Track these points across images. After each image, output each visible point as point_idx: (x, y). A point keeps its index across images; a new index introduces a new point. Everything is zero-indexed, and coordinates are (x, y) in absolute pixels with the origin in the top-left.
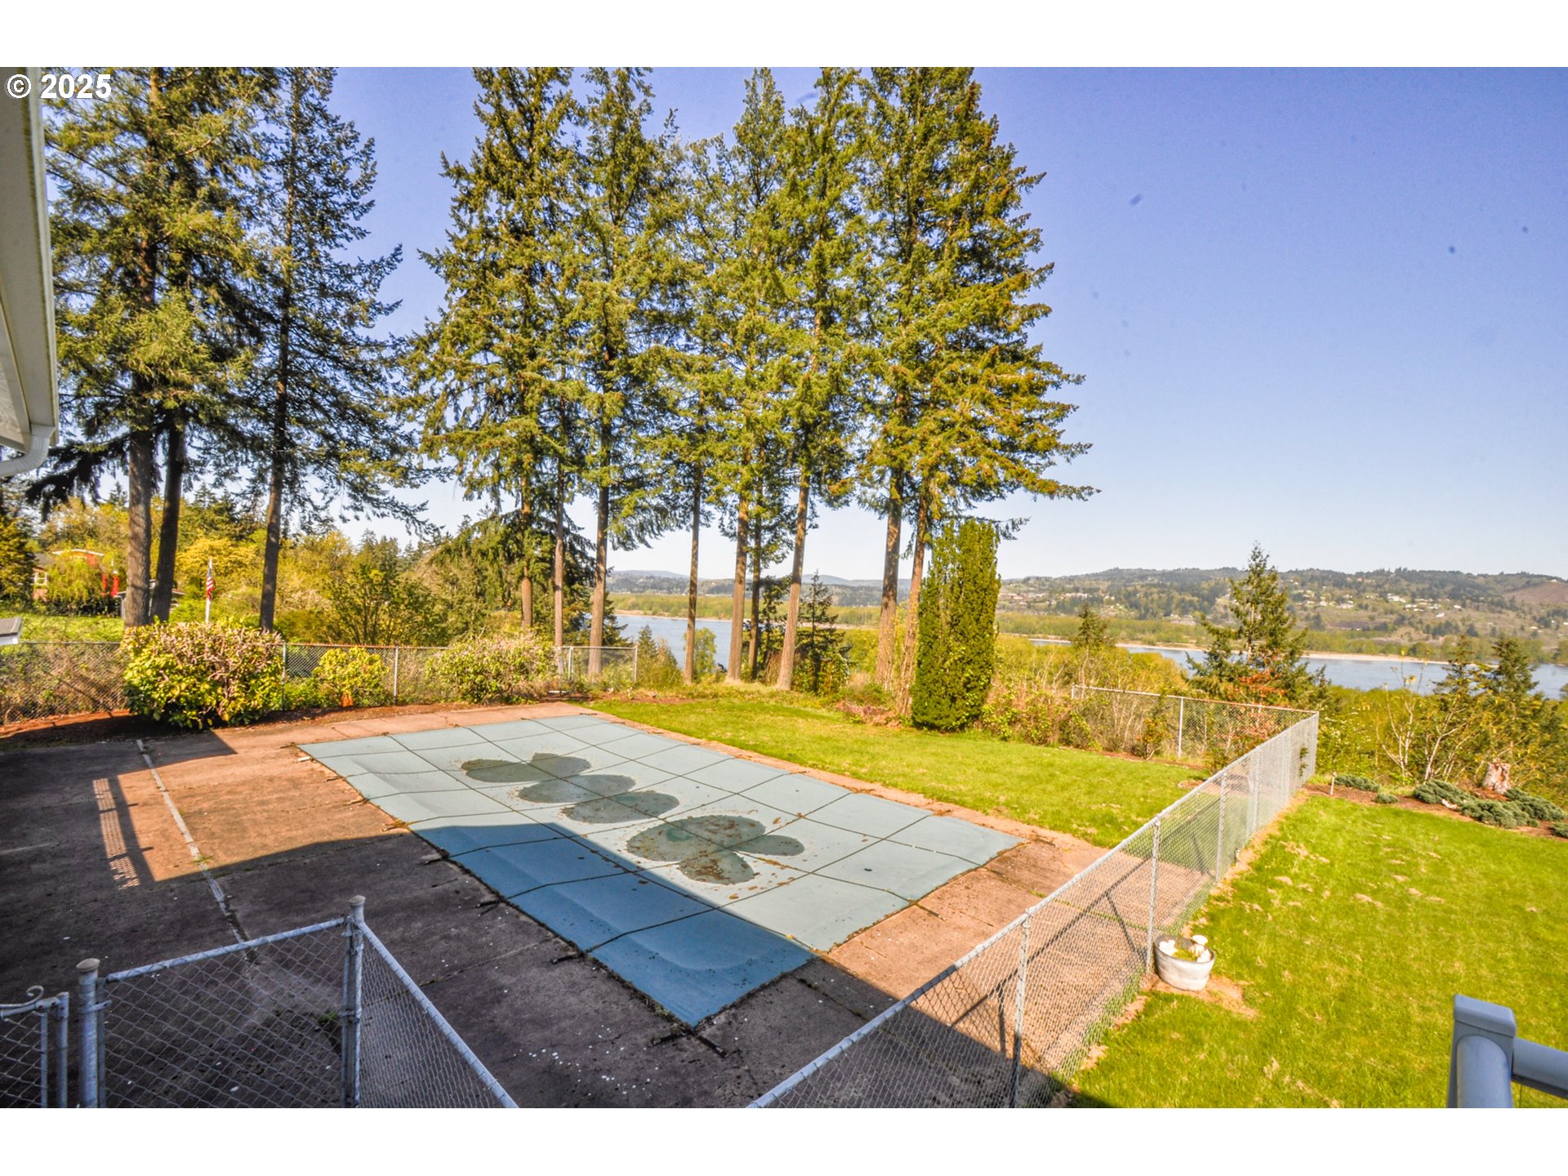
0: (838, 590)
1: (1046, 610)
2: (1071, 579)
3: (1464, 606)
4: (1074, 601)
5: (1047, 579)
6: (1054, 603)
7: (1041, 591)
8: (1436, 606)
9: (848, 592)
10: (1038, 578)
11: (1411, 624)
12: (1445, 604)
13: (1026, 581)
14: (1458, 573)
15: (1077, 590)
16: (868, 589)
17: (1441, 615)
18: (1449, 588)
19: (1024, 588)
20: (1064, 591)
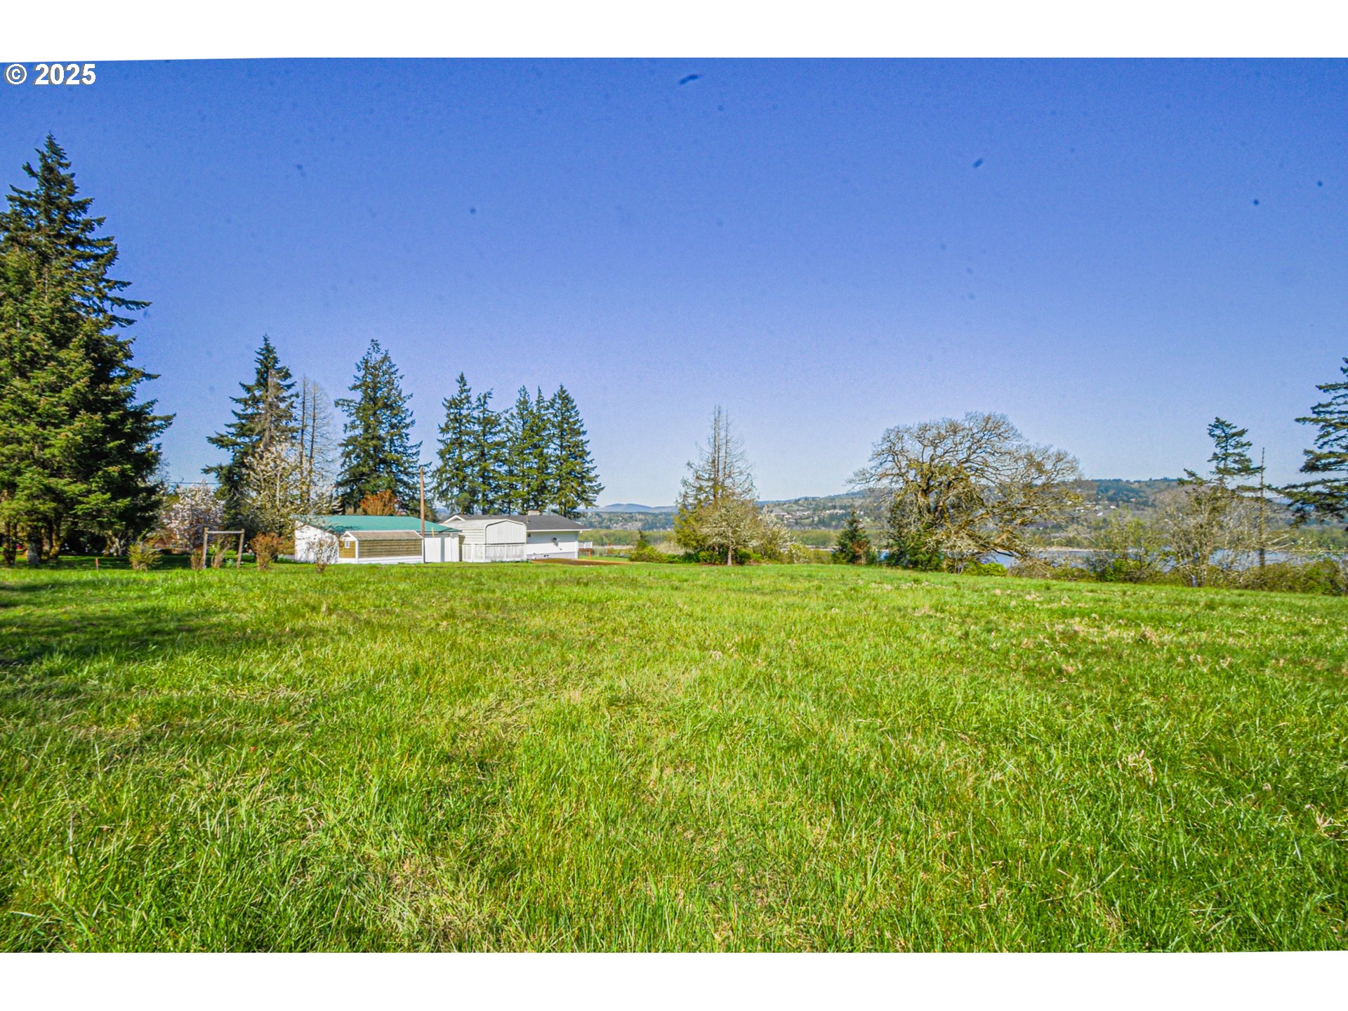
0: (641, 517)
1: (810, 525)
2: (832, 499)
3: (1118, 506)
4: (832, 517)
5: (814, 499)
6: (816, 519)
7: (809, 509)
8: (1097, 508)
9: (650, 518)
10: (806, 499)
11: (1078, 523)
12: (1104, 505)
13: (796, 502)
14: (1119, 480)
15: (834, 507)
16: (667, 514)
17: (1100, 514)
18: (1111, 493)
19: (795, 507)
20: (825, 508)
